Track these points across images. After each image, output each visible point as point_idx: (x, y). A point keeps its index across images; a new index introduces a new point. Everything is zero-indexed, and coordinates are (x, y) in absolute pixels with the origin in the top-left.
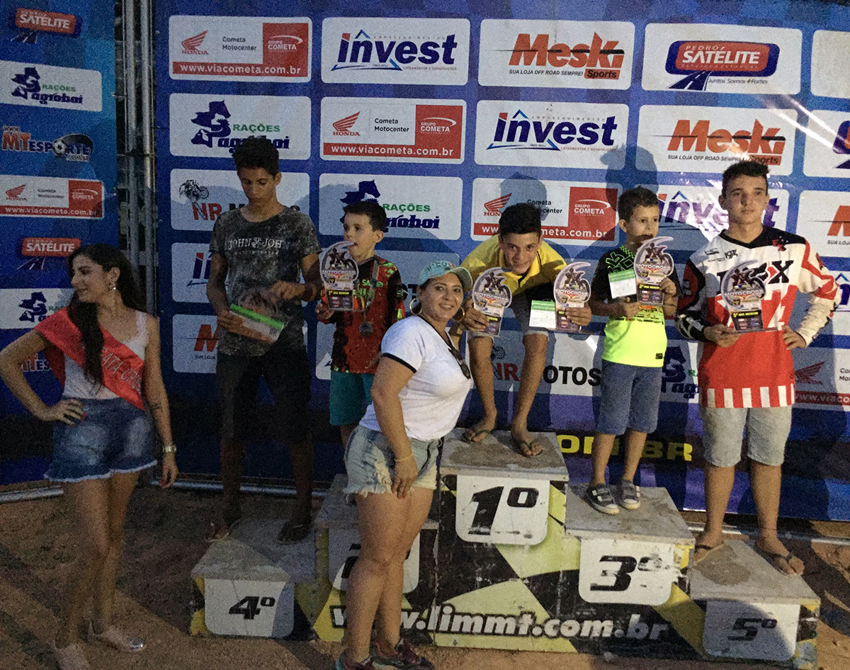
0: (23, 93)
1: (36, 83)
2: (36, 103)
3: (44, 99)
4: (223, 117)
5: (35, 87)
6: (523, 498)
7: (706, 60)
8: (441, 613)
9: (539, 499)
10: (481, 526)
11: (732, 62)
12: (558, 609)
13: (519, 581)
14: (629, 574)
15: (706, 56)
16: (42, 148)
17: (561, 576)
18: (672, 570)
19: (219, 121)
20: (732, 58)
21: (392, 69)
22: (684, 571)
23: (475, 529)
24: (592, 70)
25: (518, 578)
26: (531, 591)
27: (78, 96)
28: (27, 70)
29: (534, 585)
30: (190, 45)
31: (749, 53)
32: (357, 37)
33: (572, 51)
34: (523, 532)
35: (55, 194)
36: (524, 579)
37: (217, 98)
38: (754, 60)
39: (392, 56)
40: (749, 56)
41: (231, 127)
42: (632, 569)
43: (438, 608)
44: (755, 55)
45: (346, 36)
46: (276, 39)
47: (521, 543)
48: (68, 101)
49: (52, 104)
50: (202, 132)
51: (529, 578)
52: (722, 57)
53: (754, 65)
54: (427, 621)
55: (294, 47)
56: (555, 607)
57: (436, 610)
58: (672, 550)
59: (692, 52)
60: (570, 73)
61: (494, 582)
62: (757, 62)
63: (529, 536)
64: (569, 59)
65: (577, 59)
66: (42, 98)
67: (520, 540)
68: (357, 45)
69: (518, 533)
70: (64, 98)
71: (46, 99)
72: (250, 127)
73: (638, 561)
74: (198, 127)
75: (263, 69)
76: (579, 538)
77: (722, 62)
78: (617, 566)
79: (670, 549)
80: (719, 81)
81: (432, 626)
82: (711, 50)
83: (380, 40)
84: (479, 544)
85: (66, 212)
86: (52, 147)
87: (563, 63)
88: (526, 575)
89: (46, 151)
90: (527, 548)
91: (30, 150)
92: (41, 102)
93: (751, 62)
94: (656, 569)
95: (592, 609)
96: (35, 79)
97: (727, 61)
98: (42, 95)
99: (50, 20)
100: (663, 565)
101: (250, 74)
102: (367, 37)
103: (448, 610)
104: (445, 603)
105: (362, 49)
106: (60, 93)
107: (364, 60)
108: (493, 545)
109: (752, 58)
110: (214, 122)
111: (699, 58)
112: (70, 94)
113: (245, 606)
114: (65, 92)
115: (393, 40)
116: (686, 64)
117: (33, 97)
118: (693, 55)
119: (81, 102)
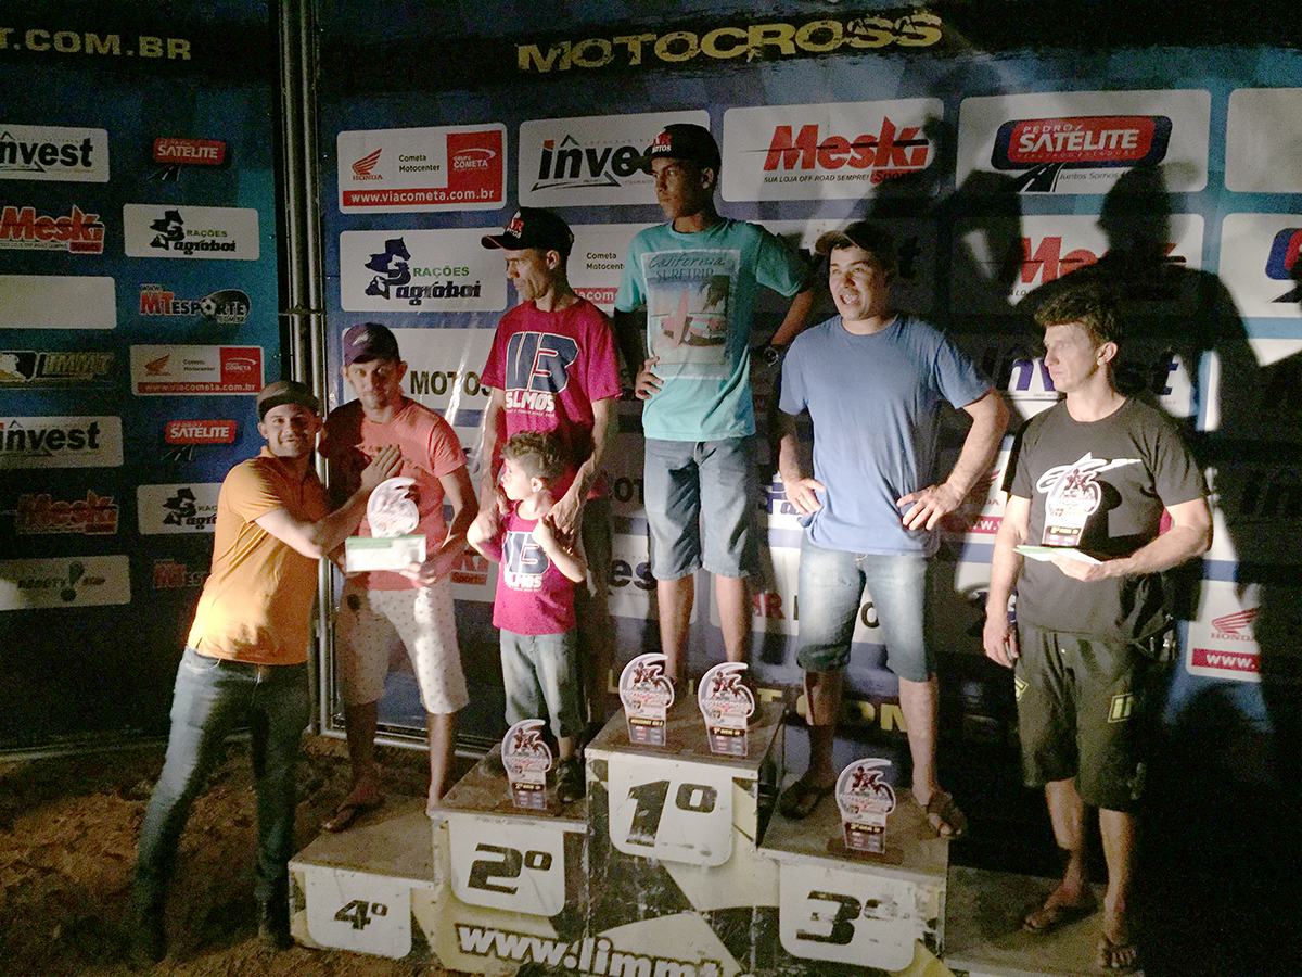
0: (163, 242)
1: (179, 230)
2: (180, 254)
3: (189, 248)
4: (401, 260)
5: (178, 235)
6: (696, 798)
7: (1054, 148)
8: (596, 949)
9: (718, 802)
10: (643, 833)
11: (1095, 147)
12: (753, 959)
13: (696, 914)
14: (852, 922)
15: (1054, 141)
16: (186, 308)
17: (754, 913)
18: (912, 920)
19: (397, 265)
20: (1095, 141)
21: (609, 185)
22: (932, 923)
23: (634, 836)
24: (881, 172)
25: (694, 910)
26: (715, 931)
27: (231, 242)
28: (167, 213)
29: (717, 923)
30: (362, 169)
31: (1122, 132)
32: (562, 145)
33: (852, 146)
34: (699, 847)
35: (204, 366)
36: (703, 913)
37: (394, 235)
38: (1130, 142)
39: (608, 167)
40: (1121, 137)
41: (411, 271)
42: (856, 916)
43: (592, 941)
44: (1131, 135)
45: (549, 144)
46: (462, 154)
47: (698, 863)
48: (218, 249)
49: (198, 254)
50: (378, 279)
51: (710, 912)
52: (1081, 140)
53: (1130, 150)
54: (578, 957)
55: (485, 163)
56: (748, 956)
57: (589, 943)
58: (913, 893)
59: (1033, 136)
60: (849, 178)
61: (664, 913)
62: (1134, 146)
63: (706, 853)
64: (847, 157)
65: (859, 157)
66: (186, 247)
67: (694, 857)
68: (562, 155)
69: (692, 847)
70: (213, 246)
71: (192, 248)
72: (434, 271)
73: (863, 904)
74: (373, 274)
75: (448, 195)
76: (776, 861)
77: (1079, 148)
78: (835, 907)
79: (909, 889)
80: (1075, 176)
81: (584, 966)
82: (1062, 130)
83: (592, 147)
84: (642, 859)
85: (218, 388)
86: (199, 307)
87: (840, 163)
88: (707, 908)
89: (193, 312)
90: (705, 870)
91: (174, 312)
92: (186, 253)
93: (1125, 145)
94: (889, 917)
95: (800, 966)
96: (177, 224)
97: (1088, 146)
98: (186, 244)
99: (194, 150)
100: (901, 914)
101: (433, 202)
102: (577, 144)
103: (604, 946)
104: (600, 935)
105: (569, 161)
106: (208, 240)
107: (571, 176)
108: (659, 861)
109: (1126, 139)
110: (391, 266)
111: (1044, 145)
112: (220, 240)
113: (353, 912)
114: (213, 238)
115: (609, 146)
116: (1024, 154)
117: (176, 248)
118: (1035, 141)
119: (233, 250)
